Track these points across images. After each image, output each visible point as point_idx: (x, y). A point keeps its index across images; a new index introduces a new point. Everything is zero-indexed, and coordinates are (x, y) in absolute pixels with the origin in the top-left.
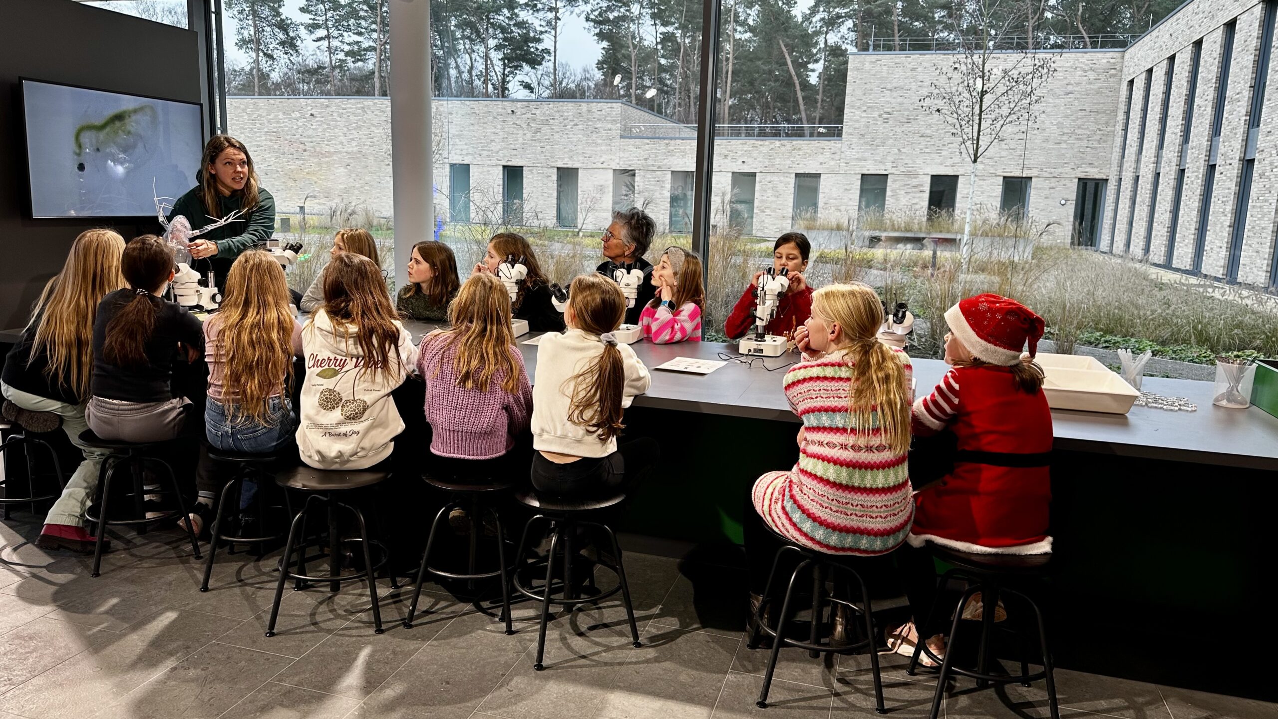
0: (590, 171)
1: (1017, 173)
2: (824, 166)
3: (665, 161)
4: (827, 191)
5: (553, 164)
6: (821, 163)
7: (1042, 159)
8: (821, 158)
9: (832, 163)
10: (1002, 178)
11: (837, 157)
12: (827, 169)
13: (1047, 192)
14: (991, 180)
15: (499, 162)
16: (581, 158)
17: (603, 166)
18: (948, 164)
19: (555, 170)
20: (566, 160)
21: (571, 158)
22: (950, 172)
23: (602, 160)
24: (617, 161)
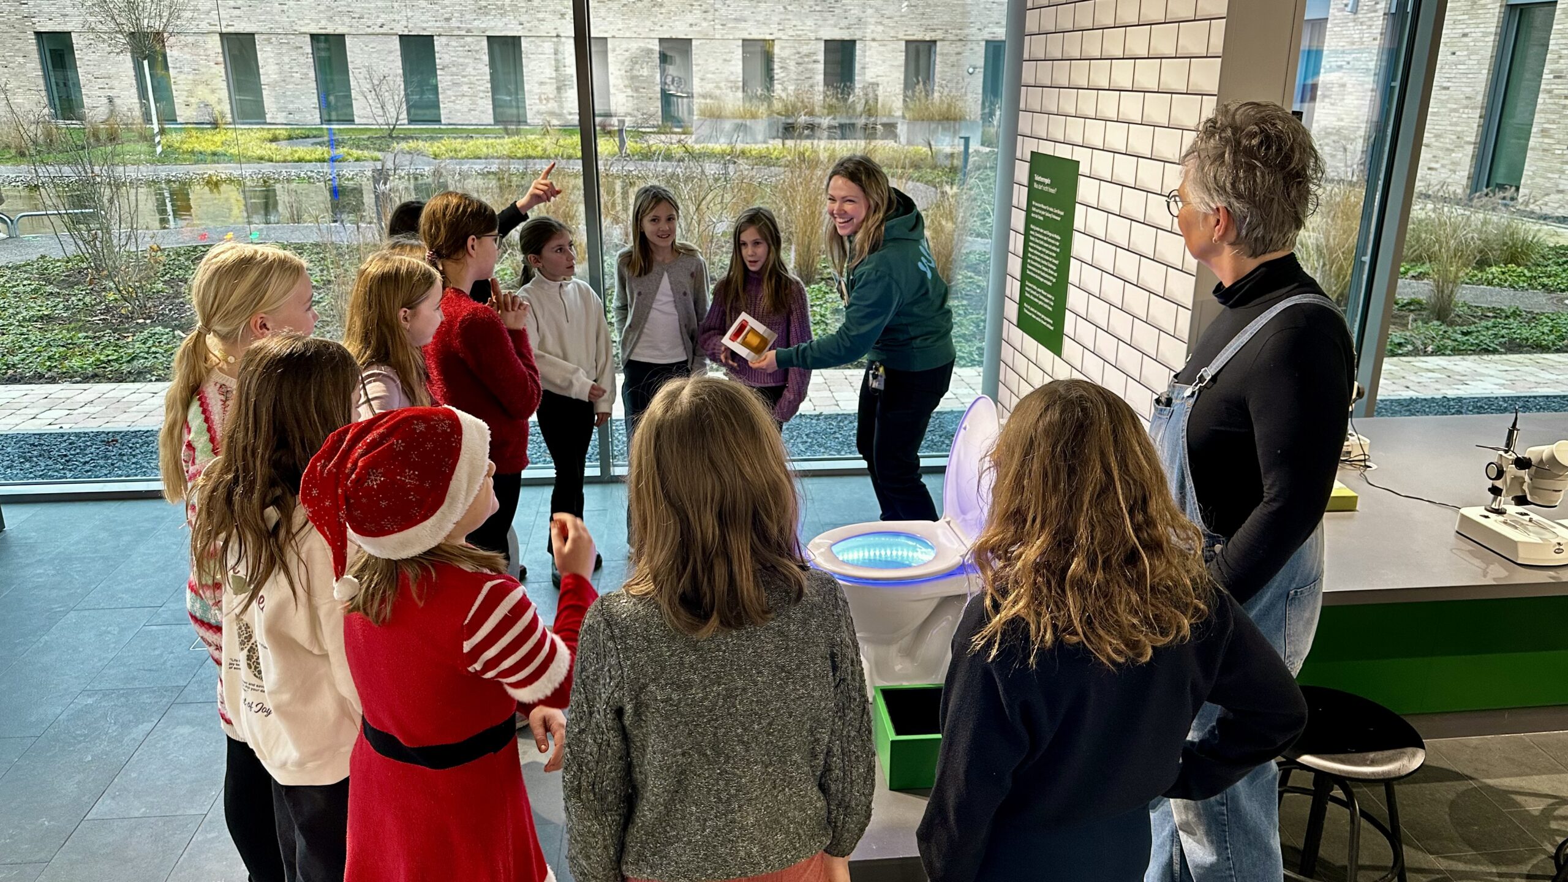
0: (363, 38)
1: (919, 36)
2: (695, 28)
3: (476, 23)
4: (700, 62)
5: (303, 30)
6: (691, 25)
7: (946, 18)
8: (689, 17)
9: (705, 24)
10: (903, 43)
11: (710, 16)
12: (699, 32)
13: (953, 59)
14: (891, 46)
15: (213, 28)
16: (347, 20)
17: (382, 30)
18: (842, 25)
19: (308, 39)
20: (323, 23)
21: (330, 19)
22: (845, 36)
23: (380, 21)
24: (405, 23)
